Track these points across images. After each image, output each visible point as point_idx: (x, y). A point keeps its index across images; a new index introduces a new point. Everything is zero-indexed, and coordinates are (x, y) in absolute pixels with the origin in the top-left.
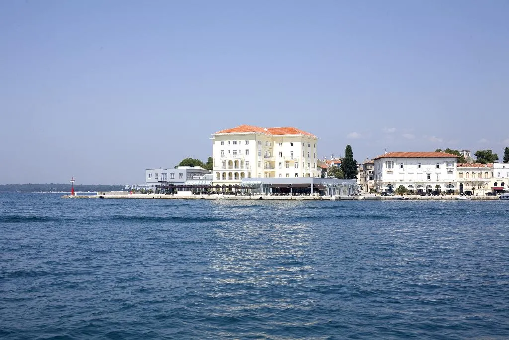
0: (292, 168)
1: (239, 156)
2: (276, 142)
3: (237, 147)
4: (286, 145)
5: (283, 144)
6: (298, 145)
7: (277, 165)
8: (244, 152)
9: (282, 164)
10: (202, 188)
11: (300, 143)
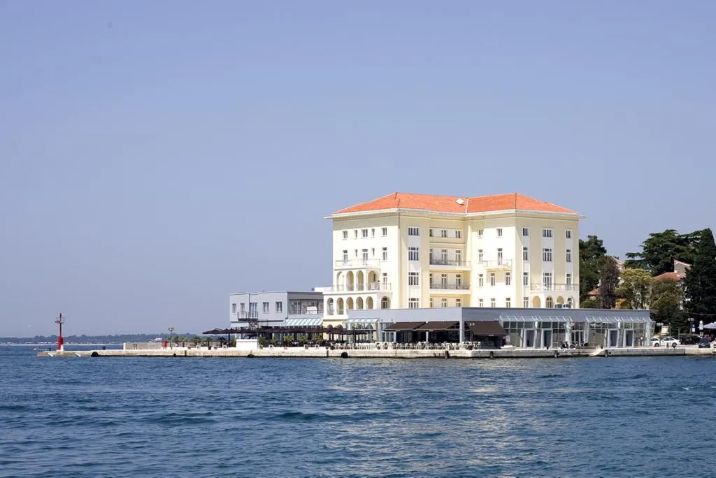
0: (500, 285)
1: (374, 263)
2: (473, 230)
3: (368, 243)
4: (490, 232)
5: (486, 231)
6: (510, 232)
7: (474, 281)
8: (379, 253)
9: (484, 277)
10: (304, 333)
11: (513, 229)
